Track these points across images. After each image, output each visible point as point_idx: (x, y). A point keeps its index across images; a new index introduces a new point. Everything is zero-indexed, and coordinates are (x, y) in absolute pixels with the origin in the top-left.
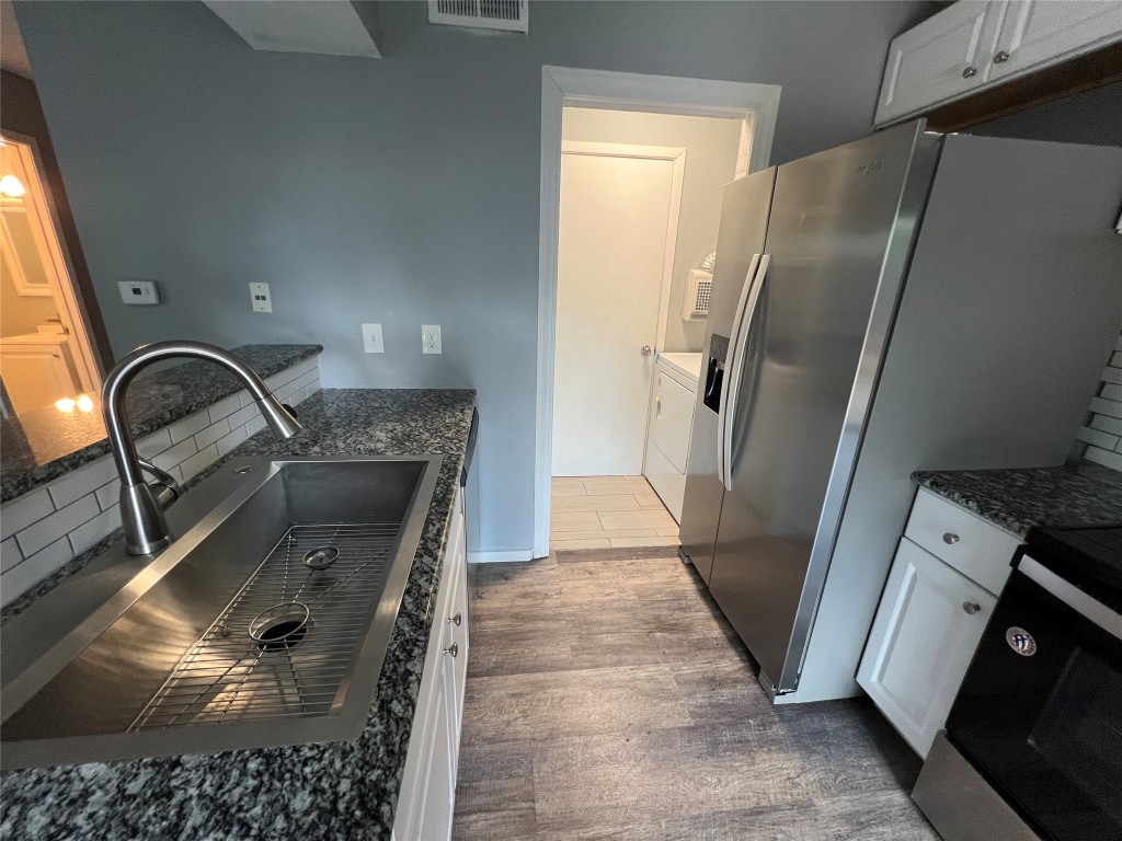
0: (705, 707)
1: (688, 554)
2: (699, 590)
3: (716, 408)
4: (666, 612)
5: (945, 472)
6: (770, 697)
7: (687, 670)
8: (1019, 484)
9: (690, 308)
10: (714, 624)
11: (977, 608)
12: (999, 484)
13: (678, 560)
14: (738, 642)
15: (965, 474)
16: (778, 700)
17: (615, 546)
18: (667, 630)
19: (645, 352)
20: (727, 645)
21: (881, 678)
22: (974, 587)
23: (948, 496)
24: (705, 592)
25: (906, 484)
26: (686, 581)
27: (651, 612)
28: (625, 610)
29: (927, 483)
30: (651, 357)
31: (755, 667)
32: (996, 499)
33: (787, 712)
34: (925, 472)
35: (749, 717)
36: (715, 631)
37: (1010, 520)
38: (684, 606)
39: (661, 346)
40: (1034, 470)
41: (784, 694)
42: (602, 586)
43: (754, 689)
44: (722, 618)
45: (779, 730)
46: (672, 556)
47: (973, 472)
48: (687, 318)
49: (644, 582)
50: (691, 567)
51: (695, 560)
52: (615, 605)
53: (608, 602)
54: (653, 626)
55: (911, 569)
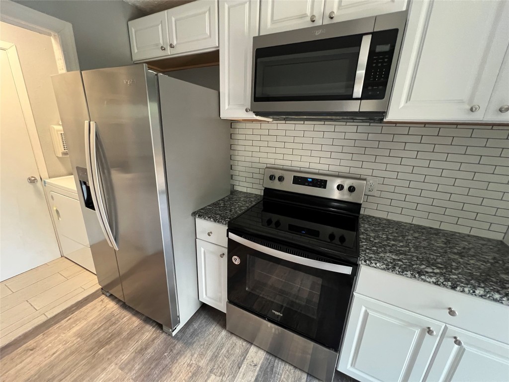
0: (141, 368)
1: (106, 290)
2: (121, 306)
3: (93, 208)
4: (103, 333)
5: (202, 209)
6: (170, 335)
7: (125, 357)
8: (222, 205)
9: (60, 149)
10: (134, 318)
11: (224, 254)
12: (217, 208)
13: (103, 297)
14: (148, 320)
15: (208, 207)
16: (174, 334)
17: (49, 316)
18: (107, 343)
19: (32, 181)
20: (144, 325)
21: (206, 294)
22: (221, 247)
23: (205, 219)
24: (124, 306)
25: (191, 218)
26: (111, 306)
27: (93, 340)
28: (72, 353)
29: (197, 216)
30: (39, 184)
31: (160, 326)
32: (217, 215)
33: (179, 336)
34: (195, 212)
35: (164, 353)
36: (136, 322)
37: (223, 221)
38: (114, 321)
39: (45, 175)
40: (224, 198)
41: (176, 328)
42: (47, 351)
43: (163, 336)
44: (136, 313)
45: (179, 346)
46: (99, 296)
47: (209, 206)
48: (60, 155)
49: (82, 325)
50: (112, 297)
51: (111, 292)
52: (63, 356)
53: (55, 359)
54: (97, 348)
55: (202, 250)
